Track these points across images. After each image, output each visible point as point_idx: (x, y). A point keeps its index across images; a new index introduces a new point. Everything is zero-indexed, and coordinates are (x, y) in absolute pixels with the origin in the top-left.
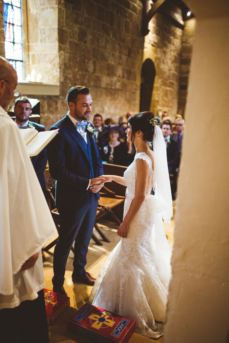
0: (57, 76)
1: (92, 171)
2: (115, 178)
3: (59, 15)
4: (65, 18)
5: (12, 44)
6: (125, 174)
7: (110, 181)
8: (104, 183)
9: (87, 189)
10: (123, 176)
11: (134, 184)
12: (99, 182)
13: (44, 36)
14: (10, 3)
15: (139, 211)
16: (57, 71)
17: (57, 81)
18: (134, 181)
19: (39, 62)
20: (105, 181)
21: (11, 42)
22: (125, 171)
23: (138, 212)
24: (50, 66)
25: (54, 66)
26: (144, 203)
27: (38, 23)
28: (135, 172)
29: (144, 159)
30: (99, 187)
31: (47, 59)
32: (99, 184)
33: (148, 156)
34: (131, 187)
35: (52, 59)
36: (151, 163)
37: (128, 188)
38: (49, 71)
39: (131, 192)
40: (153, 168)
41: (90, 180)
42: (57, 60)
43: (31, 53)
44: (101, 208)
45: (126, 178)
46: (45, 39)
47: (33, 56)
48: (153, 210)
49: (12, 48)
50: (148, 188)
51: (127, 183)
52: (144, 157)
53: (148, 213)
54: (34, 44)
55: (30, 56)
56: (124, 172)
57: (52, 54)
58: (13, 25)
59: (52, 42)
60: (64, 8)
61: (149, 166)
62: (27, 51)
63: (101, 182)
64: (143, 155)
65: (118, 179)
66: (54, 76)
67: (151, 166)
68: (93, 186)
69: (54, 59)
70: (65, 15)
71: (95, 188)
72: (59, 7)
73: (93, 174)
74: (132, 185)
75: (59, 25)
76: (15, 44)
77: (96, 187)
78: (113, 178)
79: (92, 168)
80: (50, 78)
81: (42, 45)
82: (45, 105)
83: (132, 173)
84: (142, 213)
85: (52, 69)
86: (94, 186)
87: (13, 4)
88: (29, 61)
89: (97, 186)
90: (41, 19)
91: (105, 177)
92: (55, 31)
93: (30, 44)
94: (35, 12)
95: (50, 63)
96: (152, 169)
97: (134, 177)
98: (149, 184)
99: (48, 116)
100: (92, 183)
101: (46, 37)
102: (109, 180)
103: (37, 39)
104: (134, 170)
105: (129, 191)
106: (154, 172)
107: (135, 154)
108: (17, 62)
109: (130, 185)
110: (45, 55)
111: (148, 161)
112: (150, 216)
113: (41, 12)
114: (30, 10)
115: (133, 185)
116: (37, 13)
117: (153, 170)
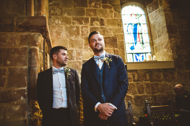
0: (171, 55)
3: (165, 17)
4: (172, 18)
5: (142, 44)
13: (160, 34)
14: (139, 23)
16: (170, 52)
17: (172, 58)
19: (160, 50)
21: (141, 43)
24: (165, 50)
25: (168, 49)
27: (155, 27)
31: (163, 47)
35: (166, 45)
38: (166, 54)
42: (169, 45)
43: (154, 46)
46: (160, 35)
47: (156, 47)
49: (142, 46)
54: (155, 40)
55: (154, 48)
57: (166, 42)
58: (141, 33)
59: (164, 35)
60: (170, 12)
62: (152, 45)
66: (169, 56)
69: (168, 45)
70: (172, 16)
72: (165, 13)
75: (167, 23)
76: (144, 44)
80: (167, 58)
81: (159, 39)
82: (161, 75)
85: (168, 51)
87: (140, 23)
88: (154, 51)
90: (157, 25)
92: (165, 28)
93: (154, 41)
94: (153, 22)
95: (166, 48)
99: (165, 84)
101: (161, 33)
103: (156, 36)
108: (146, 54)
110: (162, 44)
113: (156, 21)
114: (151, 22)
116: (154, 22)
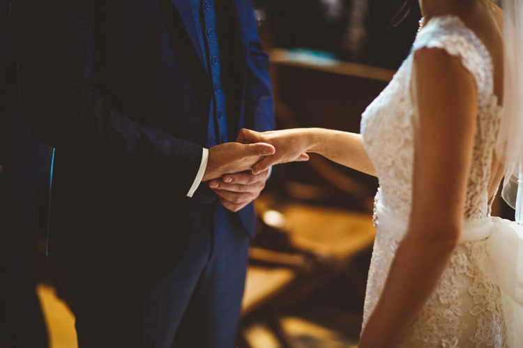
1: (219, 109)
2: (321, 139)
6: (367, 121)
7: (300, 154)
8: (270, 168)
9: (191, 193)
10: (358, 131)
11: (408, 171)
12: (246, 163)
15: (434, 296)
18: (409, 153)
20: (273, 157)
22: (368, 108)
23: (429, 302)
26: (459, 258)
28: (410, 110)
29: (452, 50)
30: (254, 185)
32: (247, 173)
33: (473, 36)
34: (395, 183)
36: (490, 68)
37: (383, 190)
39: (398, 207)
40: (498, 89)
41: (205, 152)
44: (297, 260)
45: (370, 143)
48: (501, 290)
50: (478, 188)
51: (376, 166)
52: (455, 38)
53: (481, 304)
56: (363, 110)
61: (481, 85)
63: (259, 161)
64: (448, 29)
65: (337, 142)
67: (491, 81)
68: (220, 180)
71: (233, 189)
73: (222, 121)
74: (398, 175)
77: (240, 186)
78: (311, 138)
79: (219, 96)
83: (400, 116)
84: (448, 306)
86: (228, 180)
89: (243, 182)
91: (273, 141)
96: (495, 99)
97: (409, 136)
98: (481, 170)
100: (212, 164)
102: (294, 154)
104: (408, 101)
105: (386, 202)
106: (502, 112)
107: (418, 26)
109: (391, 172)
111: (476, 61)
112: (489, 320)
115: (405, 174)
117: (500, 103)
